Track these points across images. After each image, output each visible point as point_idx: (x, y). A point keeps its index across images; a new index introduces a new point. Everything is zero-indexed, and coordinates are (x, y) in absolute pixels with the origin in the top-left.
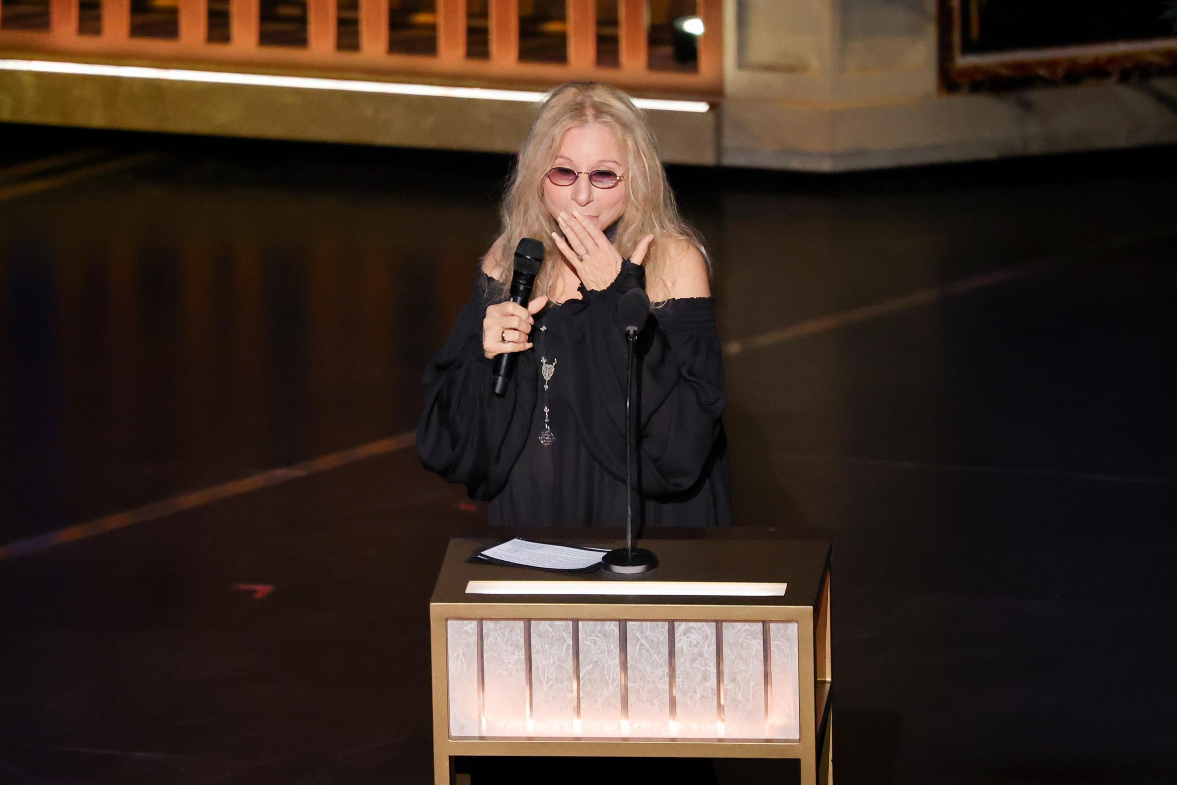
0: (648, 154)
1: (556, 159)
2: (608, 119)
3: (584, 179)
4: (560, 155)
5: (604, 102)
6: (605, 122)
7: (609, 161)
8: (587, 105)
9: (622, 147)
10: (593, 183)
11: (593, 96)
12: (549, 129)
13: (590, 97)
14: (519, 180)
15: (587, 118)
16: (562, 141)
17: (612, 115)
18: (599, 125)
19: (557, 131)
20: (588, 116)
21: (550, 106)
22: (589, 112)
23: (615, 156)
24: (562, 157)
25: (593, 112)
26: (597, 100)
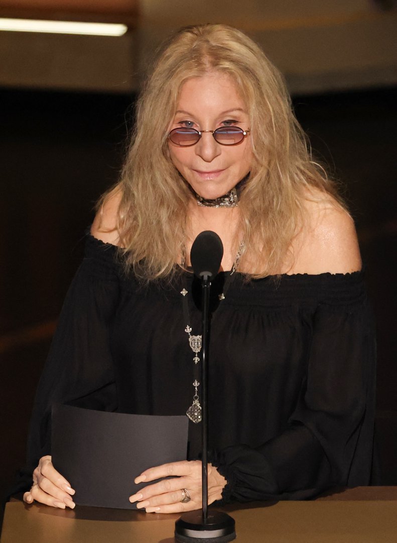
0: (273, 99)
1: (176, 114)
2: (227, 64)
3: (208, 138)
4: (179, 109)
5: (222, 46)
6: (225, 70)
7: (232, 110)
8: (204, 51)
9: (243, 94)
10: (218, 140)
11: (210, 40)
12: (164, 83)
13: (207, 41)
14: (138, 139)
15: (204, 66)
16: (179, 94)
17: (232, 61)
18: (217, 73)
19: (174, 83)
20: (205, 65)
21: (165, 56)
22: (207, 60)
23: (238, 104)
24: (180, 112)
25: (210, 59)
26: (214, 44)
